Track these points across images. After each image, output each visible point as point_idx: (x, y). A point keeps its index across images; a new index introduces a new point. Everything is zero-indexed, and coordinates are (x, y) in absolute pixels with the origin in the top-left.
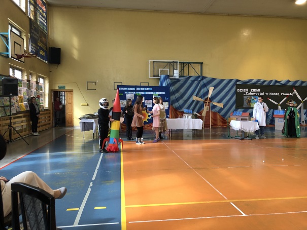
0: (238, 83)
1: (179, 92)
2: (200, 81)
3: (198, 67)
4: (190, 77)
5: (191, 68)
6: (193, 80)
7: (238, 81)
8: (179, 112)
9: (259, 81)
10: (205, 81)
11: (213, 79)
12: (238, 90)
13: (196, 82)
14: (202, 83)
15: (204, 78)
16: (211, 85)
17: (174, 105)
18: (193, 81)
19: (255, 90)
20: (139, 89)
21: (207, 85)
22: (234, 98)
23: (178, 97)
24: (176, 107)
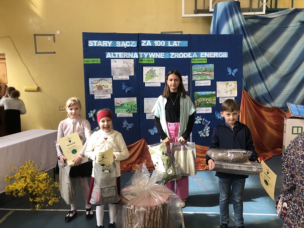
1: (267, 54)
4: (297, 11)
8: (268, 110)
17: (251, 91)
20: (149, 43)
23: (264, 65)
24: (259, 94)
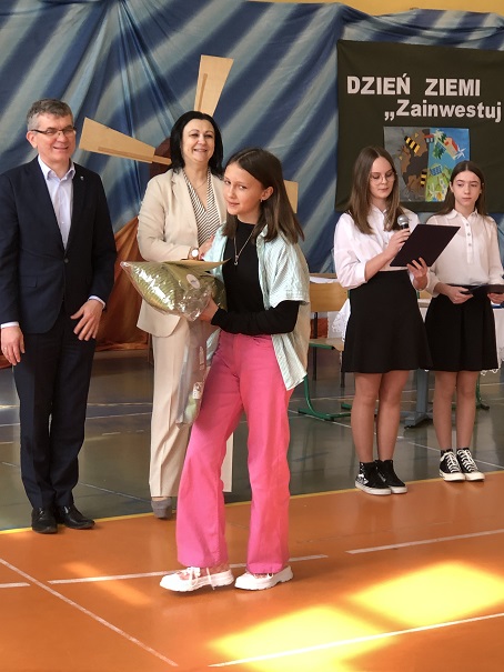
0: (351, 33)
9: (472, 21)
12: (353, 85)
14: (115, 22)
19: (448, 87)
21: (155, 41)
22: (328, 137)
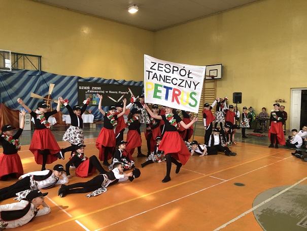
0: (80, 80)
1: (13, 88)
2: (39, 76)
3: (35, 61)
4: (27, 71)
5: (26, 60)
6: (30, 74)
7: (80, 78)
8: (14, 111)
9: (99, 79)
10: (44, 76)
11: (54, 75)
12: (80, 88)
13: (34, 78)
14: (41, 78)
15: (43, 73)
16: (51, 81)
17: (6, 103)
18: (30, 76)
19: (96, 88)
21: (48, 81)
22: (76, 95)
23: (11, 93)
24: (10, 105)
